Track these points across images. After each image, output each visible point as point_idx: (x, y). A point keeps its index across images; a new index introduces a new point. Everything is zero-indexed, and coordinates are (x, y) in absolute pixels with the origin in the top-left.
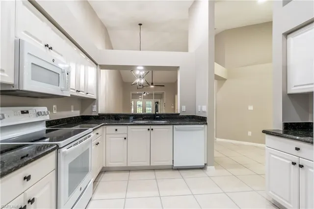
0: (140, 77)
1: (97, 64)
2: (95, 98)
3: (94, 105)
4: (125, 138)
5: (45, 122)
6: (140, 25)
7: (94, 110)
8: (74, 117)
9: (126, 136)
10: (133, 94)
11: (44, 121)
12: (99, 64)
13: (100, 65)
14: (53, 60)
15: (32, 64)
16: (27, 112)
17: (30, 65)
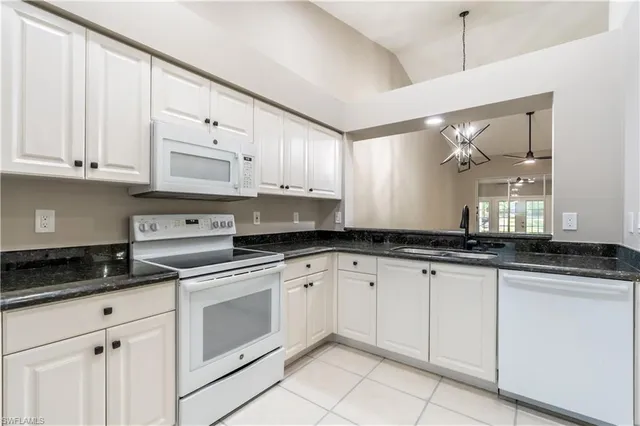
0: (463, 143)
1: (341, 133)
2: (340, 198)
3: (338, 211)
4: (372, 284)
5: (231, 238)
6: (464, 14)
7: (338, 220)
8: (301, 233)
9: (373, 280)
10: (480, 185)
11: (229, 235)
12: (345, 131)
13: (349, 133)
14: (215, 142)
15: (172, 152)
16: (196, 222)
17: (169, 155)
